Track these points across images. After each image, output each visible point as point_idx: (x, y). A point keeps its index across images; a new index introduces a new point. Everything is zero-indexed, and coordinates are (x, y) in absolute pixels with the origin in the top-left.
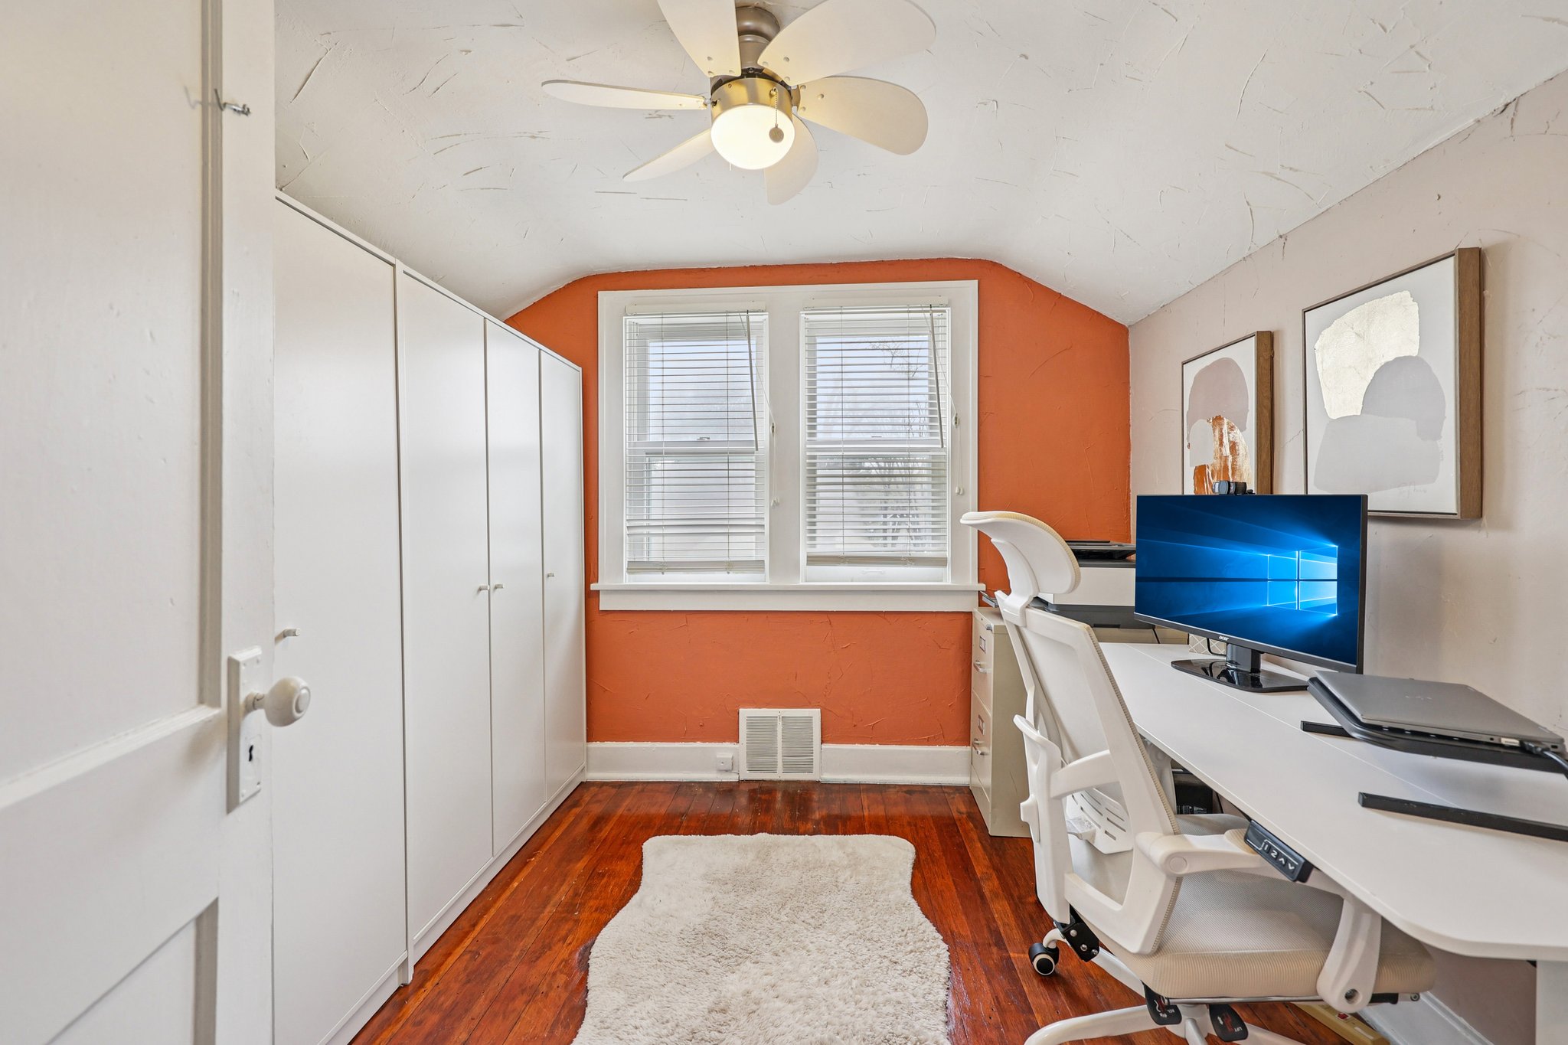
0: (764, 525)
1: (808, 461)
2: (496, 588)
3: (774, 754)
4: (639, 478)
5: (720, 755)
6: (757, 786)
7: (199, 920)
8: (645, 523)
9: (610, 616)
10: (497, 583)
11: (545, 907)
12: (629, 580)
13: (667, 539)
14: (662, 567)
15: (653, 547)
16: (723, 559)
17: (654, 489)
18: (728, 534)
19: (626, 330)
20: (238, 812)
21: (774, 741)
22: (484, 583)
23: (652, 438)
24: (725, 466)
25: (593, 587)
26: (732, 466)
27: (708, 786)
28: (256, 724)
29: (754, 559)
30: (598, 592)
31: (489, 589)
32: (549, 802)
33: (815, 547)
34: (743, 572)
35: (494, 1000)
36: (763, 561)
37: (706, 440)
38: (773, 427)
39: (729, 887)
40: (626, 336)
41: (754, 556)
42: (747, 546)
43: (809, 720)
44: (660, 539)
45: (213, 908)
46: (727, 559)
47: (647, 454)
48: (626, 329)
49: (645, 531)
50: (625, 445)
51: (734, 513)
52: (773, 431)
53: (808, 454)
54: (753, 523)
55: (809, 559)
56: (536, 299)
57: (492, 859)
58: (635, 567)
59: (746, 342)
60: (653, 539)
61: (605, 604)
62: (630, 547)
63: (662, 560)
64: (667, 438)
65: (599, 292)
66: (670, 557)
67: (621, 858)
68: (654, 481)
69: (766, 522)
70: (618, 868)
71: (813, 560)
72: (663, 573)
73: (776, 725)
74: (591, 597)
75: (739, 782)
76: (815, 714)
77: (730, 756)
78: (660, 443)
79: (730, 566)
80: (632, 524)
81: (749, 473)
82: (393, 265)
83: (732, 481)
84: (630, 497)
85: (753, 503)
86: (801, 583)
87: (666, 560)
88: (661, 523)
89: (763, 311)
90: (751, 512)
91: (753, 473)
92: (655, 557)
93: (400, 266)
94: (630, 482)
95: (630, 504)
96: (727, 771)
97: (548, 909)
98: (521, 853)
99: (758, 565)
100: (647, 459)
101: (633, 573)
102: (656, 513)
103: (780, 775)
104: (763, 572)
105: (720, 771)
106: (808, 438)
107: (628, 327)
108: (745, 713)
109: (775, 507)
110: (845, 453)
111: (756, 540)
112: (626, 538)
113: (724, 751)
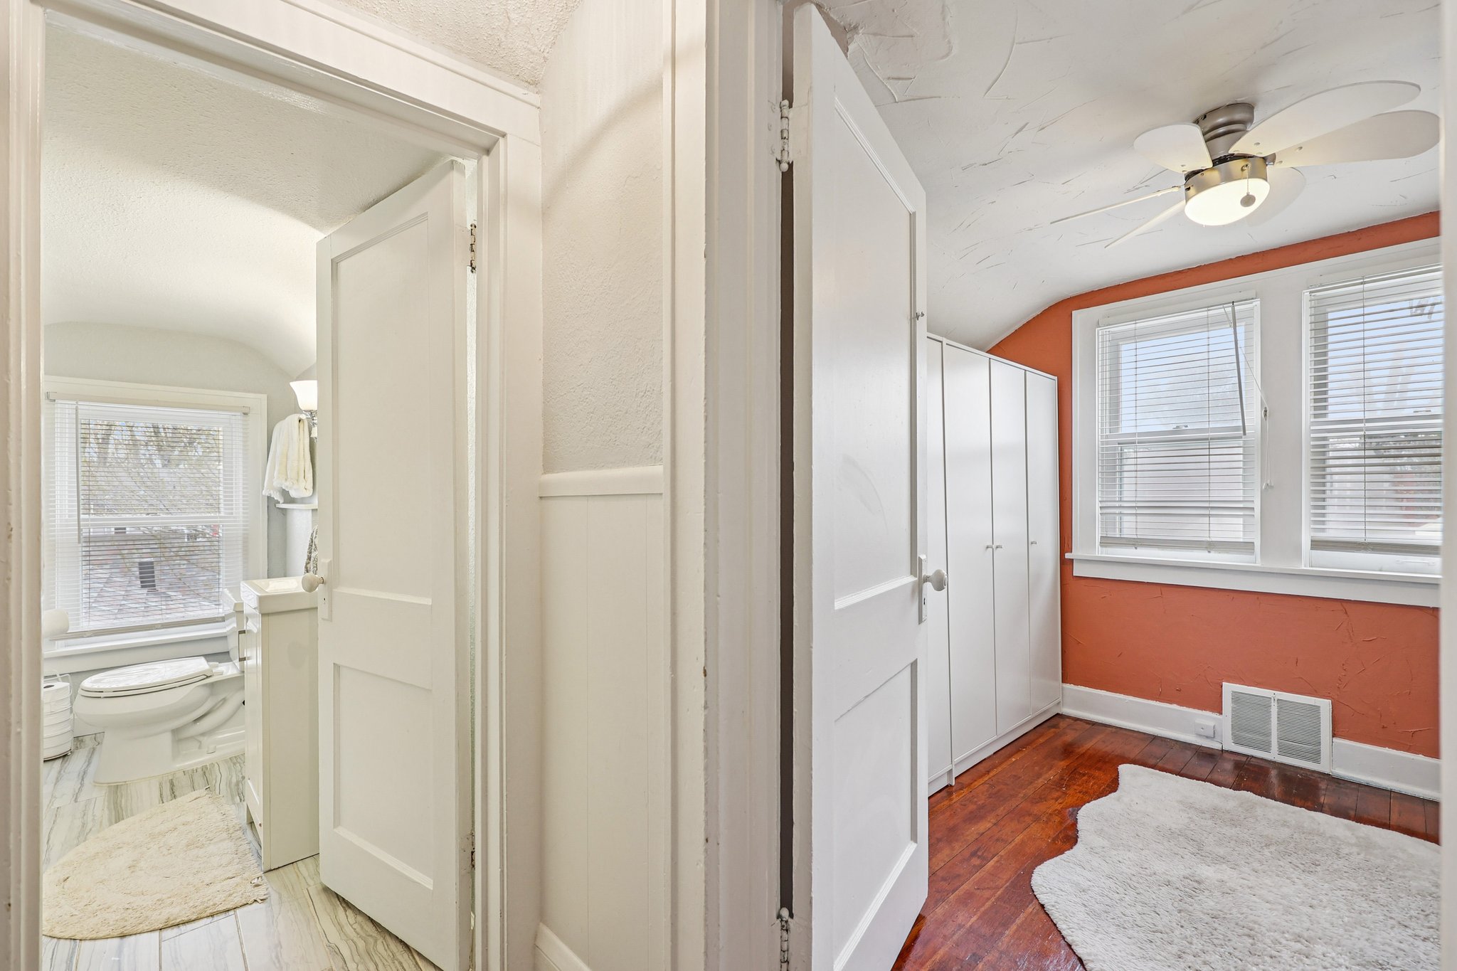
0: (1253, 508)
1: (1312, 443)
2: (997, 547)
3: (1269, 735)
4: (1113, 467)
5: (1199, 721)
6: (1244, 759)
7: (912, 664)
8: (1117, 504)
9: (1083, 582)
10: (998, 544)
11: (1038, 778)
12: (1101, 552)
13: (1140, 519)
14: (1136, 543)
15: (1125, 525)
16: (1203, 539)
17: (1125, 474)
18: (1209, 516)
19: (1098, 340)
20: (923, 624)
21: (1267, 720)
22: (990, 544)
23: (1123, 431)
24: (1206, 452)
25: (1068, 556)
26: (1212, 452)
27: (1186, 746)
28: (928, 587)
29: (1241, 540)
30: (1072, 560)
31: (992, 548)
32: (1034, 715)
33: (1324, 532)
34: (1227, 552)
35: (1010, 812)
36: (1253, 543)
37: (1184, 428)
38: (1266, 411)
39: (1207, 816)
40: (1098, 345)
41: (1239, 537)
42: (1231, 528)
43: (1316, 709)
44: (1133, 518)
45: (916, 661)
46: (1208, 539)
47: (1119, 444)
48: (1098, 338)
49: (1117, 511)
50: (1098, 438)
51: (1215, 495)
52: (1265, 415)
53: (1312, 435)
54: (1241, 505)
55: (1314, 543)
56: (1017, 327)
57: (996, 737)
58: (1107, 541)
59: (1231, 330)
60: (1125, 518)
61: (1078, 571)
62: (1102, 524)
63: (1135, 537)
64: (1140, 430)
65: (1073, 312)
66: (1142, 534)
67: (1100, 769)
68: (1126, 468)
69: (1257, 505)
70: (1097, 774)
71: (1317, 544)
72: (1136, 548)
73: (1270, 706)
74: (1065, 565)
75: (1222, 750)
76: (1325, 705)
77: (1212, 724)
78: (1134, 434)
79: (1210, 546)
80: (1104, 504)
81: (1236, 458)
82: (941, 342)
83: (1212, 465)
84: (1102, 481)
85: (1241, 486)
86: (1303, 566)
87: (1139, 537)
88: (1134, 505)
89: (1253, 299)
90: (1239, 495)
91: (1241, 457)
92: (1128, 532)
93: (945, 341)
94: (1102, 469)
95: (1102, 488)
96: (1207, 737)
97: (1040, 780)
98: (1016, 743)
99: (1247, 547)
100: (1120, 448)
101: (1106, 547)
102: (1128, 495)
103: (1273, 755)
104: (1253, 553)
105: (1200, 735)
106: (1313, 420)
107: (1100, 337)
108: (1229, 688)
109: (1267, 490)
110: (1367, 433)
111: (1244, 522)
112: (1098, 517)
113: (1205, 718)
